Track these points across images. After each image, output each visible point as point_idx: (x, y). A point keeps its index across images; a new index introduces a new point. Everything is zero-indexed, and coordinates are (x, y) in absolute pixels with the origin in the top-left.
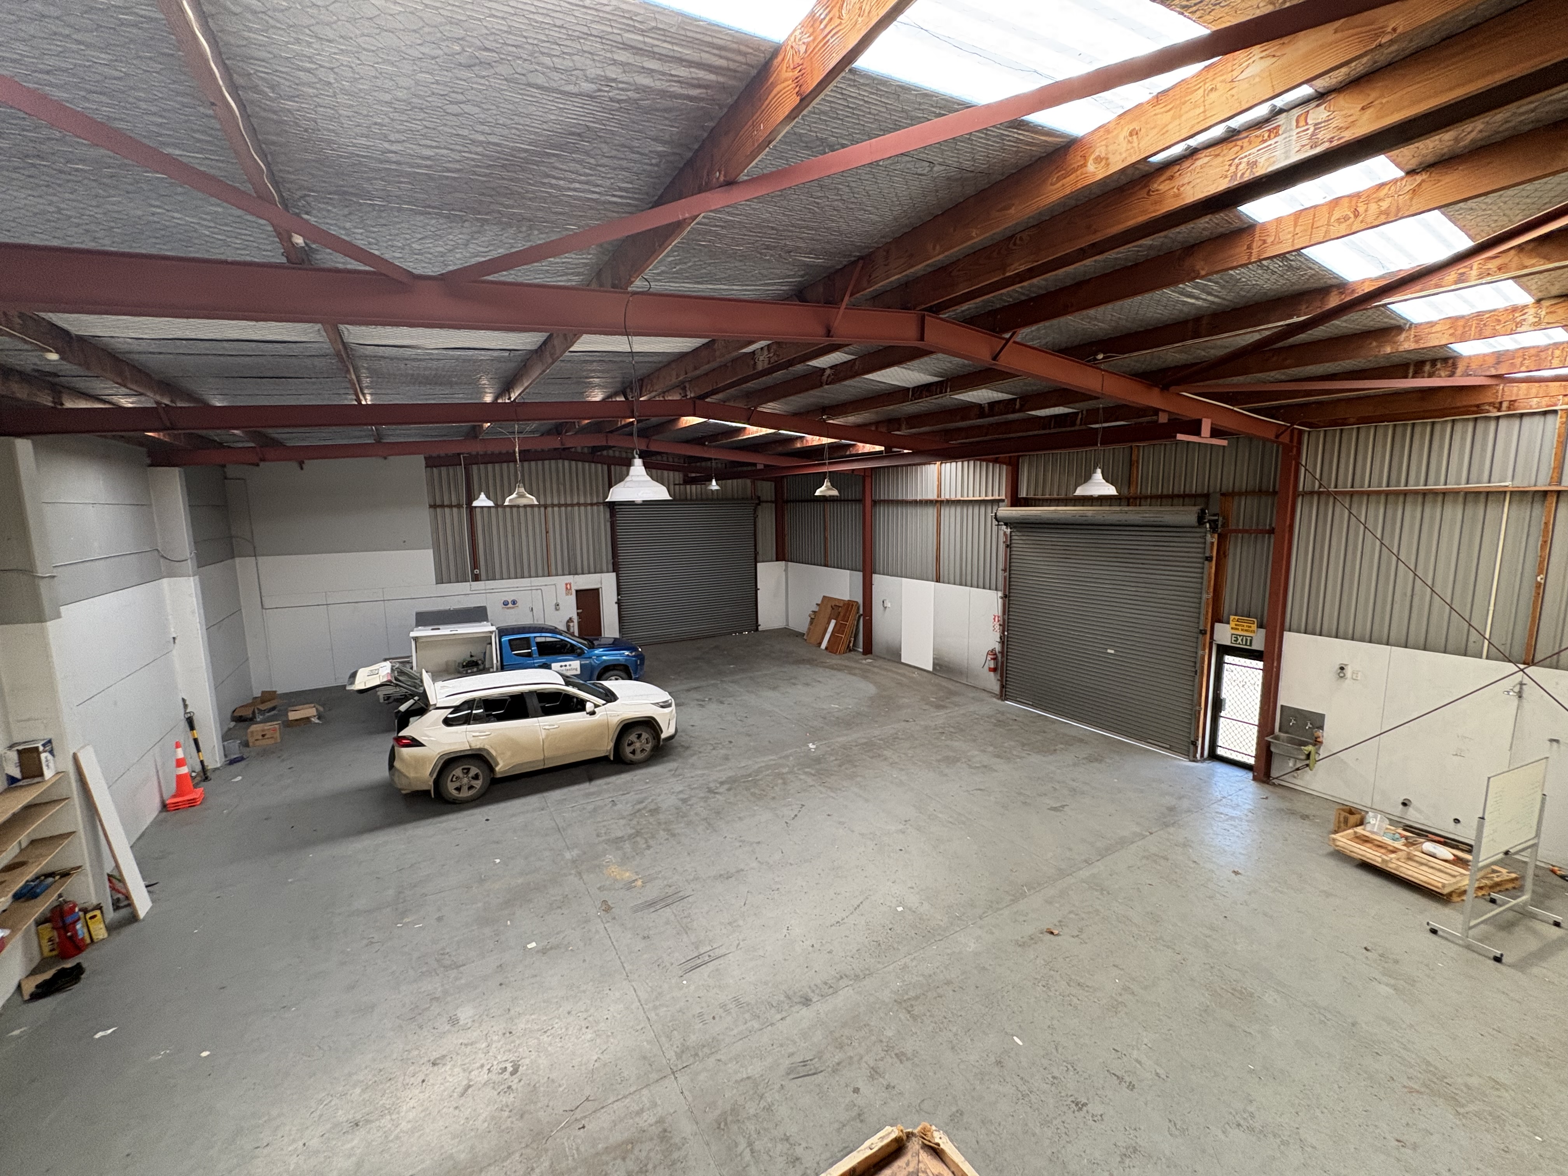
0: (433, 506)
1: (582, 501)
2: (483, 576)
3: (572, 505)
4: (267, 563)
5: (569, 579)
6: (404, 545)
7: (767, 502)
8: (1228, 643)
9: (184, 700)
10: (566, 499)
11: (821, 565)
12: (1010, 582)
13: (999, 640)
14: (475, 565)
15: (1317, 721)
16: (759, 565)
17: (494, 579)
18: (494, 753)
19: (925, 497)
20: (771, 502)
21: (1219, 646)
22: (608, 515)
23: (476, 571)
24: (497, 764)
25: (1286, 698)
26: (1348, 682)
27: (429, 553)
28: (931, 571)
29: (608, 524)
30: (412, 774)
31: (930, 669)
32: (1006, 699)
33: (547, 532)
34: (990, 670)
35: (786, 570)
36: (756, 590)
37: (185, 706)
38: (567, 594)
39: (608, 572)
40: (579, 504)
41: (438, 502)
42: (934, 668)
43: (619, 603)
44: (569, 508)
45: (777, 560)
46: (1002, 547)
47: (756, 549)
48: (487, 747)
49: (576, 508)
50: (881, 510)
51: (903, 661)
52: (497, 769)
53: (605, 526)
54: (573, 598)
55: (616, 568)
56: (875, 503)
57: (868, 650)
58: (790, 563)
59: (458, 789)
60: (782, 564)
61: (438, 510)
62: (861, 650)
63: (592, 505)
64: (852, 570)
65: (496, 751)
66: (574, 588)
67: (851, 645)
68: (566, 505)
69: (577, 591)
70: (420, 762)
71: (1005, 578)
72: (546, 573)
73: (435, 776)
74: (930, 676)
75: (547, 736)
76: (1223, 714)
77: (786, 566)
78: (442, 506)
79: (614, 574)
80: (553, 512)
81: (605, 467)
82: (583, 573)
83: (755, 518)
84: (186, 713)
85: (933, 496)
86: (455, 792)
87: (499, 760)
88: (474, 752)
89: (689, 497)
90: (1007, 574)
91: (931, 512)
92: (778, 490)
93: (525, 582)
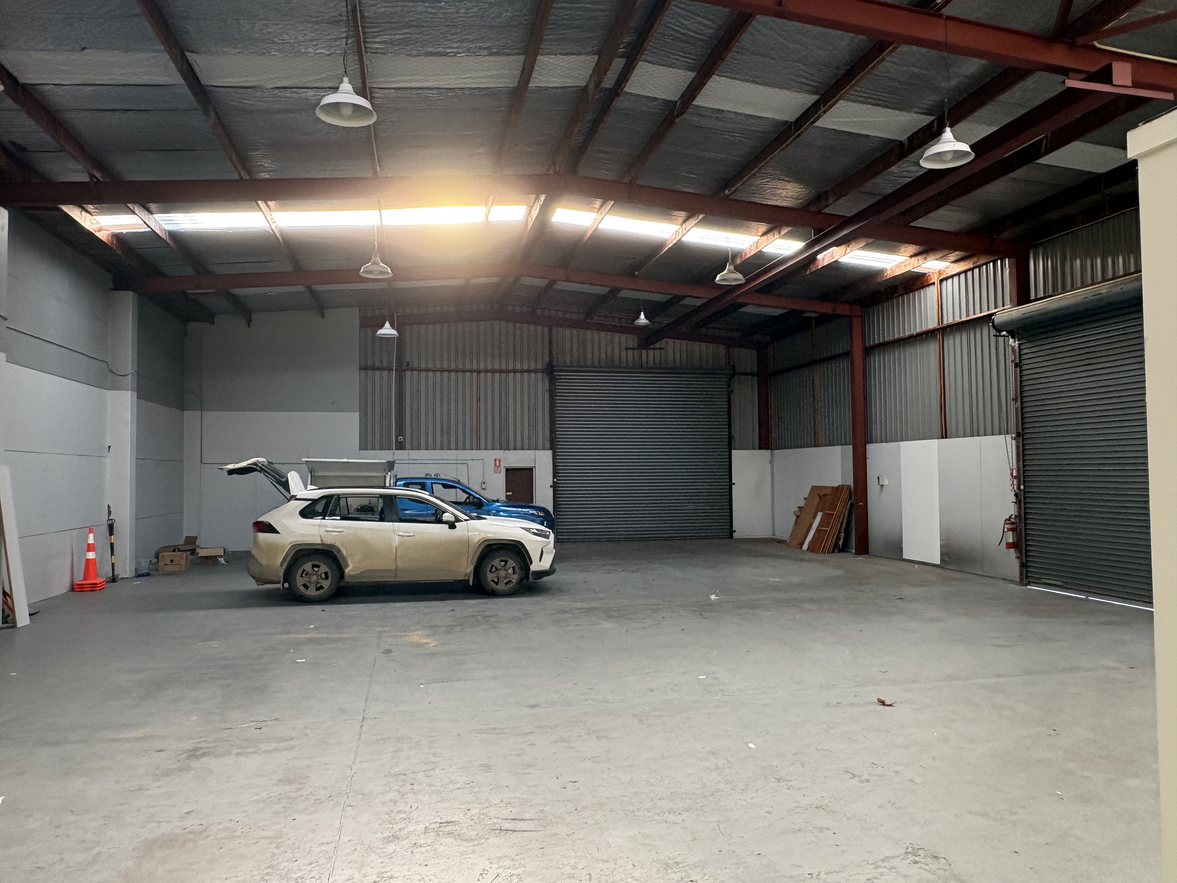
0: (364, 368)
1: (518, 367)
2: (408, 445)
3: (508, 371)
4: (210, 416)
5: (499, 454)
6: (334, 407)
7: (746, 374)
9: (109, 507)
10: (500, 364)
11: (808, 447)
12: (1022, 414)
13: (1014, 499)
14: (400, 431)
16: (734, 452)
17: (419, 448)
18: (345, 553)
19: (924, 328)
20: (752, 374)
22: (547, 384)
23: (401, 438)
24: (347, 566)
27: (354, 417)
28: (936, 426)
29: (547, 395)
30: (264, 562)
31: (938, 562)
32: (1029, 583)
33: (478, 400)
34: (1009, 546)
35: (772, 462)
36: (731, 484)
37: (110, 513)
38: (495, 472)
39: (544, 449)
40: (515, 371)
41: (369, 364)
42: (942, 560)
43: (554, 486)
44: (504, 375)
45: (760, 448)
46: (1011, 366)
47: (730, 433)
48: (338, 544)
49: (511, 375)
50: (877, 361)
51: (905, 556)
52: (346, 571)
53: (543, 397)
54: (502, 477)
55: (553, 447)
56: (869, 351)
57: (863, 548)
58: (776, 452)
59: (305, 586)
60: (766, 453)
61: (370, 372)
62: (854, 551)
63: (529, 371)
64: (842, 445)
65: (346, 551)
66: (504, 464)
67: (841, 542)
68: (501, 371)
69: (507, 470)
70: (273, 548)
71: (1017, 409)
72: (475, 446)
73: (285, 566)
74: (939, 571)
75: (401, 543)
77: (772, 455)
78: (374, 368)
79: (550, 452)
80: (486, 378)
81: (546, 329)
82: (515, 449)
83: (730, 393)
84: (109, 520)
85: (932, 324)
86: (302, 588)
87: (349, 561)
88: (324, 548)
89: (644, 365)
90: (1019, 403)
91: (933, 347)
92: (762, 359)
93: (451, 454)
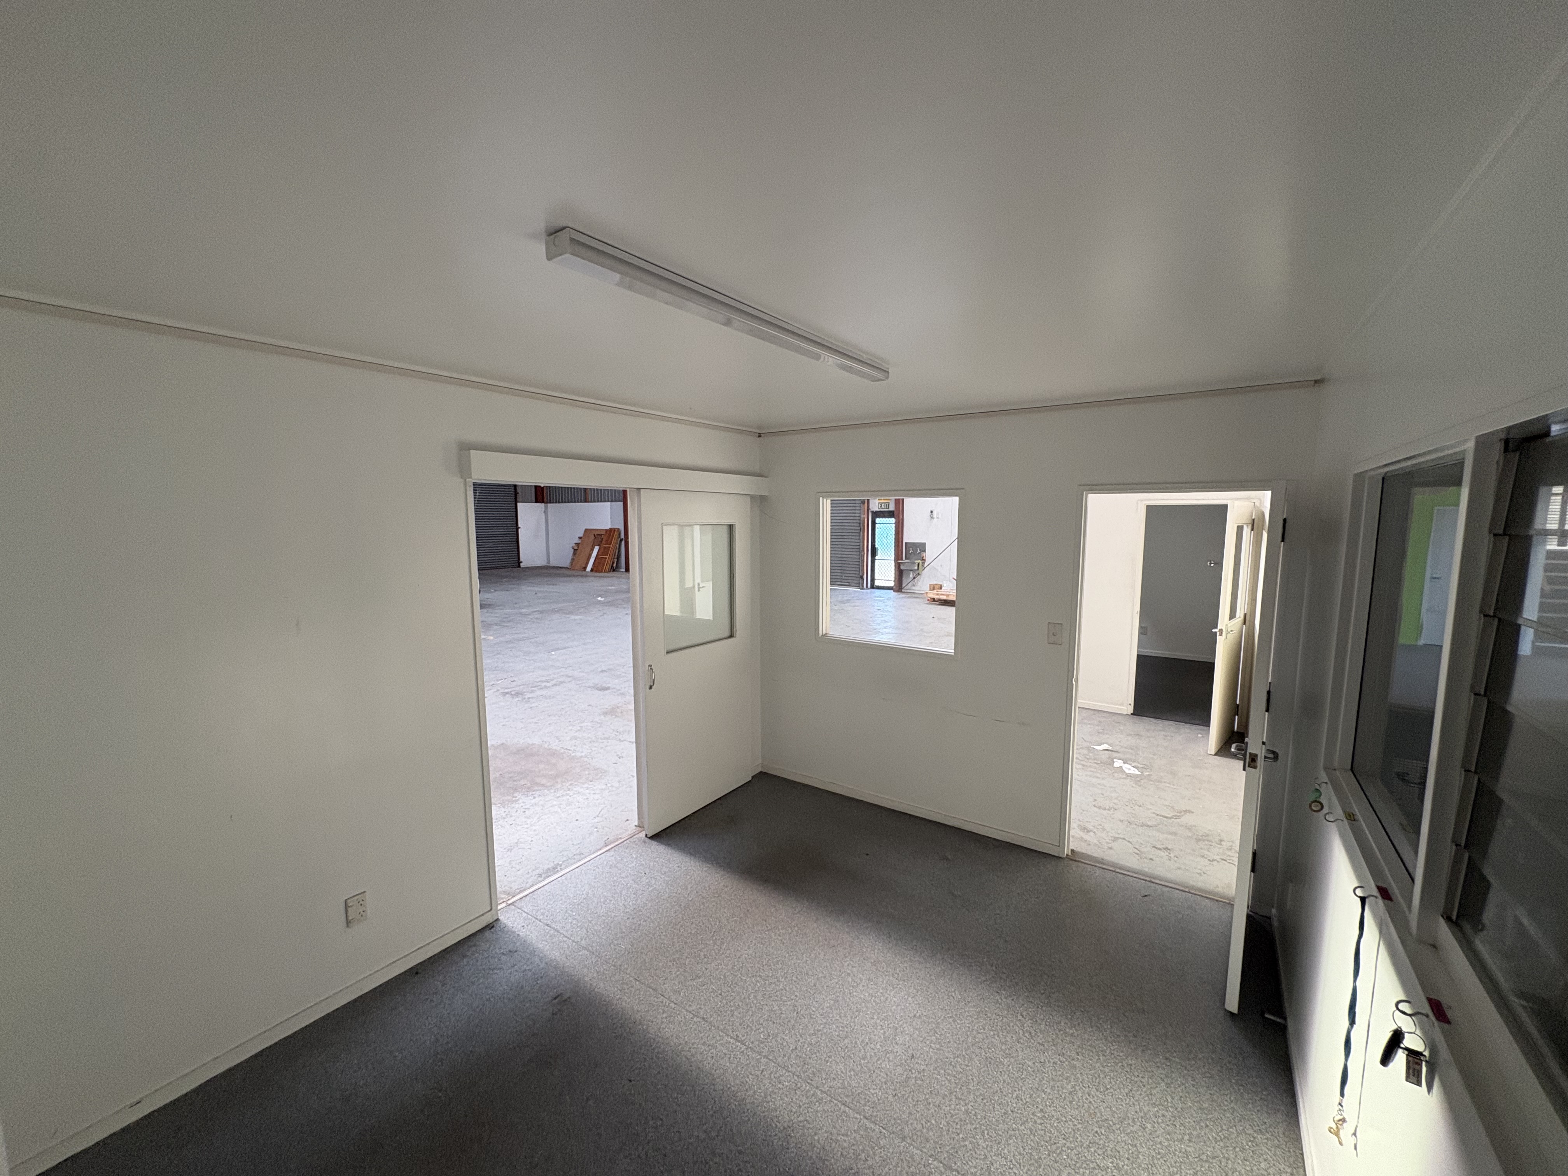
8: (877, 509)
11: (581, 502)
15: (922, 547)
16: (519, 505)
21: (872, 512)
25: (909, 537)
26: (935, 520)
35: (546, 512)
36: (517, 529)
45: (537, 501)
58: (549, 505)
60: (541, 506)
62: (621, 570)
64: (612, 501)
67: (615, 565)
76: (877, 558)
77: (546, 508)
